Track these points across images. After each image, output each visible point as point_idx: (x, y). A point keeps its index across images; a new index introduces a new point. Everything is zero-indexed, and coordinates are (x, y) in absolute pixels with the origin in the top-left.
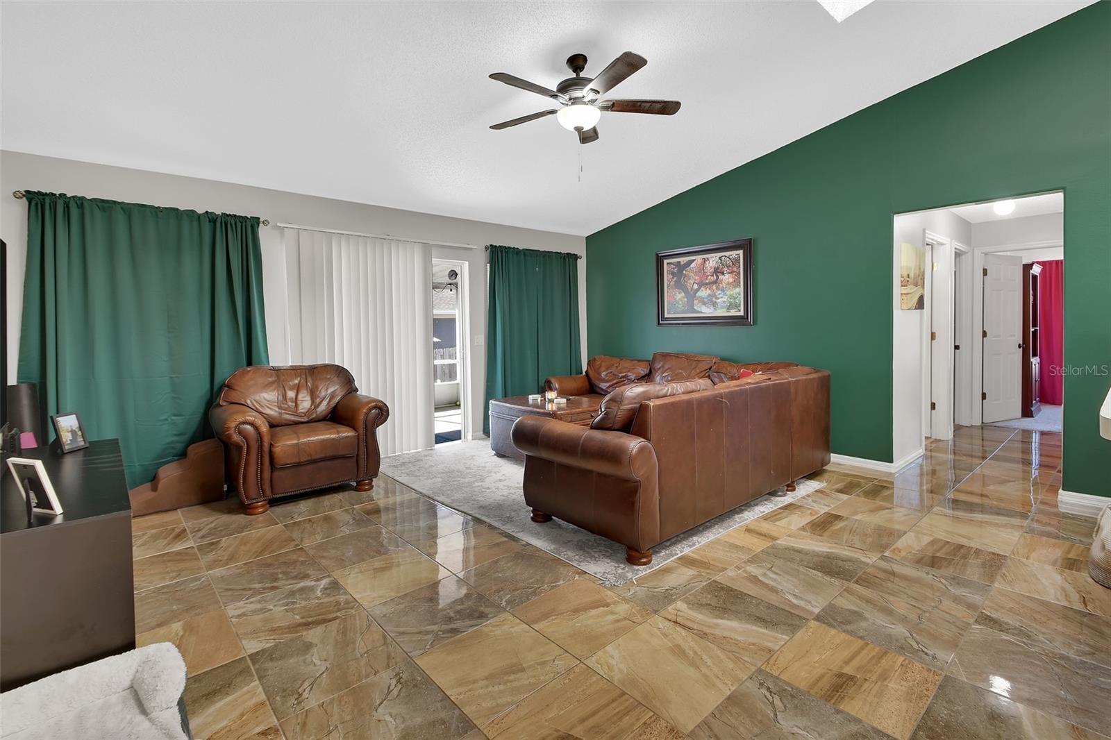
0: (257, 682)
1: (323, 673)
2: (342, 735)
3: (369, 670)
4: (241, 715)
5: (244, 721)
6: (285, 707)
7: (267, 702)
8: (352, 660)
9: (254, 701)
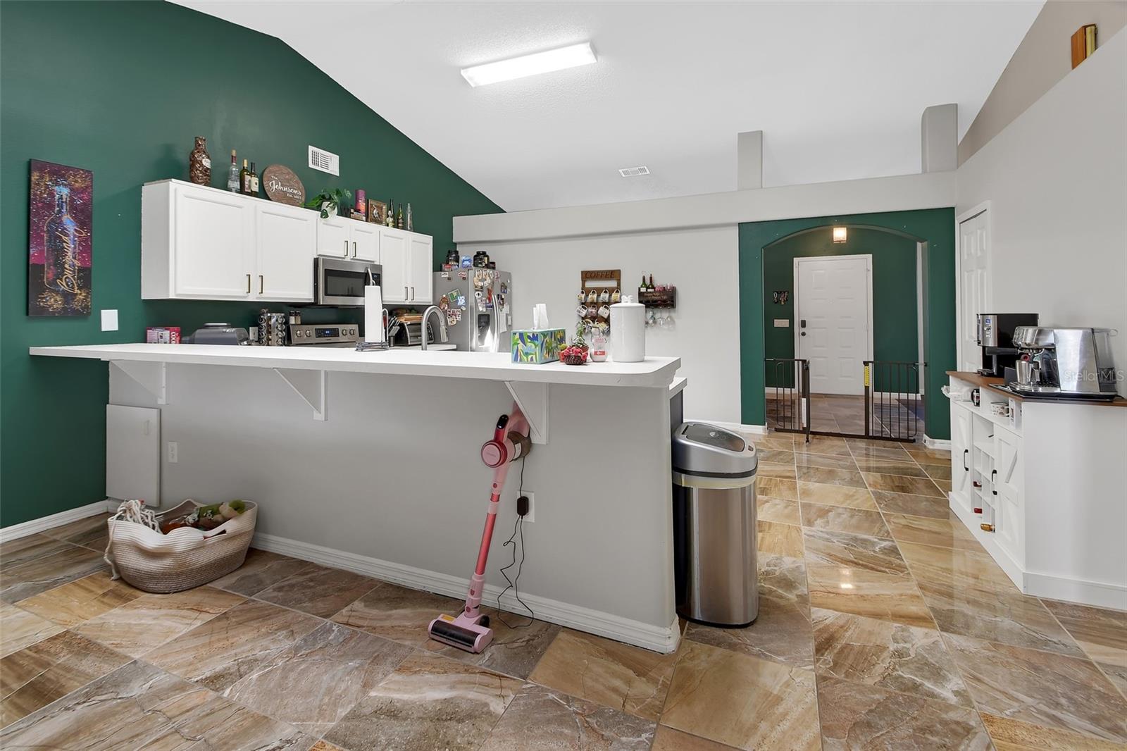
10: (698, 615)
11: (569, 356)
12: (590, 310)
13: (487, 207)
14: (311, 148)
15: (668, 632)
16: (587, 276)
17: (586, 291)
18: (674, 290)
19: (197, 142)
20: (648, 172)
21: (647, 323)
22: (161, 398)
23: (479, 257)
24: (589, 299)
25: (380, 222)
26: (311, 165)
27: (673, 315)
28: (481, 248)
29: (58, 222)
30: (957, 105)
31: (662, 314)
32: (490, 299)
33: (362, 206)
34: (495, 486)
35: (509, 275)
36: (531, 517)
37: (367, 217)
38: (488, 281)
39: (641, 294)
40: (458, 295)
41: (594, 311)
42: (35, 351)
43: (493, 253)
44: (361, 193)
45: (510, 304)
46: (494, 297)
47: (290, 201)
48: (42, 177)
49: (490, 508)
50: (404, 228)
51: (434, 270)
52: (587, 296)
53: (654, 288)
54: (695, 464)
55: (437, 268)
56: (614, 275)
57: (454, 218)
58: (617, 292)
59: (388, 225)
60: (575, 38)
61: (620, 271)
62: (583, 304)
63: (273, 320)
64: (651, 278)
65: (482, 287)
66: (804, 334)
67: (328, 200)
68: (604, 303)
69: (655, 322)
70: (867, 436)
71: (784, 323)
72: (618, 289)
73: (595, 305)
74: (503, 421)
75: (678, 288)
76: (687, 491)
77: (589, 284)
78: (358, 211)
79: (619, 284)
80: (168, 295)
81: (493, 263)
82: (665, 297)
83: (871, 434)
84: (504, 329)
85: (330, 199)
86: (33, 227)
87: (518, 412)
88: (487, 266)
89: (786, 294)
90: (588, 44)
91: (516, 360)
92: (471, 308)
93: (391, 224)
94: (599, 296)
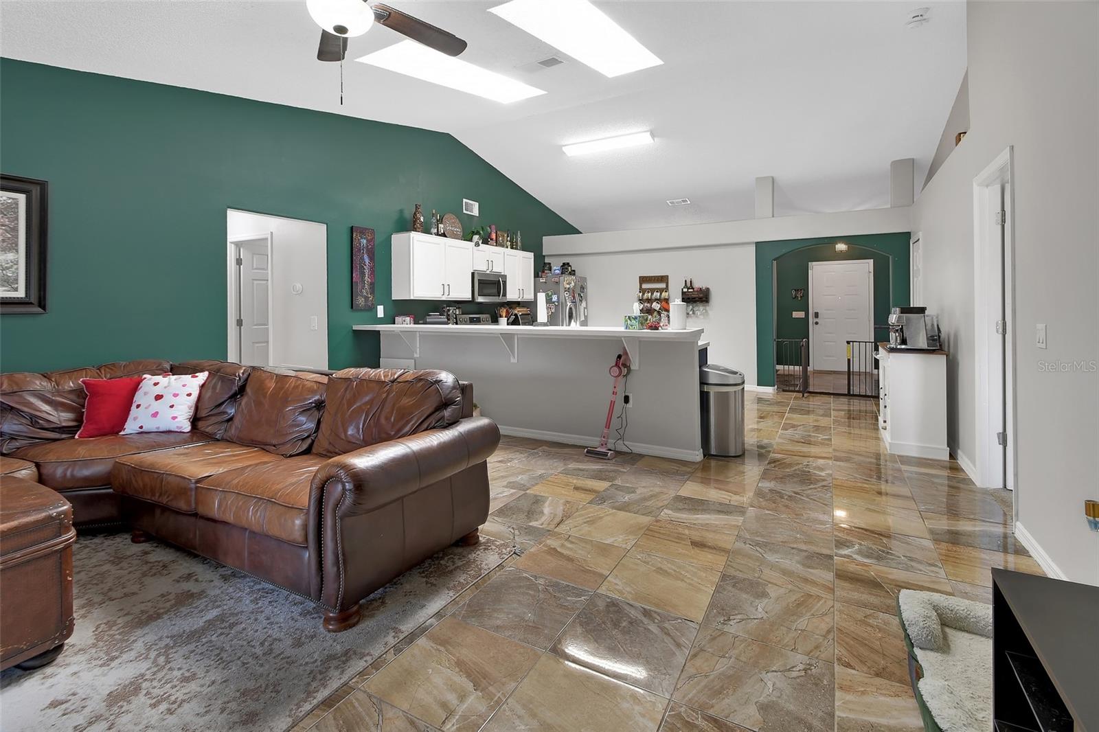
0: (837, 713)
1: (773, 671)
2: (796, 623)
3: (737, 643)
4: (864, 694)
5: (862, 687)
6: (823, 671)
7: (836, 686)
8: (740, 661)
9: (849, 697)
10: (713, 452)
11: (652, 326)
12: (646, 305)
13: (568, 229)
14: (464, 200)
15: (697, 453)
16: (643, 280)
17: (642, 291)
18: (708, 290)
19: (417, 207)
20: (689, 202)
21: (688, 314)
22: (416, 353)
23: (565, 267)
24: (645, 296)
25: (503, 246)
26: (465, 212)
27: (708, 308)
28: (566, 260)
29: (362, 259)
30: (913, 159)
31: (700, 308)
32: (574, 297)
33: (494, 236)
34: (615, 387)
35: (585, 279)
36: (630, 405)
37: (496, 243)
38: (573, 284)
39: (683, 293)
40: (552, 294)
41: (649, 305)
42: (355, 328)
43: (575, 263)
44: (493, 227)
45: (586, 300)
46: (576, 296)
47: (455, 237)
48: (357, 235)
49: (612, 398)
50: (516, 249)
51: (535, 277)
52: (643, 294)
53: (693, 289)
54: (712, 380)
55: (536, 275)
56: (663, 279)
57: (544, 237)
58: (666, 291)
59: (507, 247)
60: (640, 130)
61: (668, 276)
62: (640, 300)
63: (451, 311)
64: (691, 282)
65: (569, 289)
66: (817, 323)
67: (476, 234)
68: (656, 300)
69: (693, 313)
70: (849, 395)
71: (801, 315)
72: (666, 289)
73: (649, 301)
74: (619, 357)
75: (711, 289)
76: (708, 393)
77: (645, 286)
78: (492, 239)
79: (667, 286)
80: (410, 297)
81: (574, 271)
82: (701, 295)
83: (852, 393)
84: (583, 319)
85: (479, 234)
86: (354, 262)
87: (626, 353)
88: (570, 274)
89: (802, 291)
90: (649, 133)
91: (626, 328)
92: (562, 303)
93: (509, 247)
94: (652, 294)
